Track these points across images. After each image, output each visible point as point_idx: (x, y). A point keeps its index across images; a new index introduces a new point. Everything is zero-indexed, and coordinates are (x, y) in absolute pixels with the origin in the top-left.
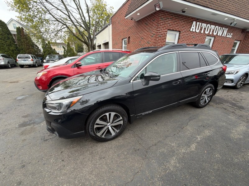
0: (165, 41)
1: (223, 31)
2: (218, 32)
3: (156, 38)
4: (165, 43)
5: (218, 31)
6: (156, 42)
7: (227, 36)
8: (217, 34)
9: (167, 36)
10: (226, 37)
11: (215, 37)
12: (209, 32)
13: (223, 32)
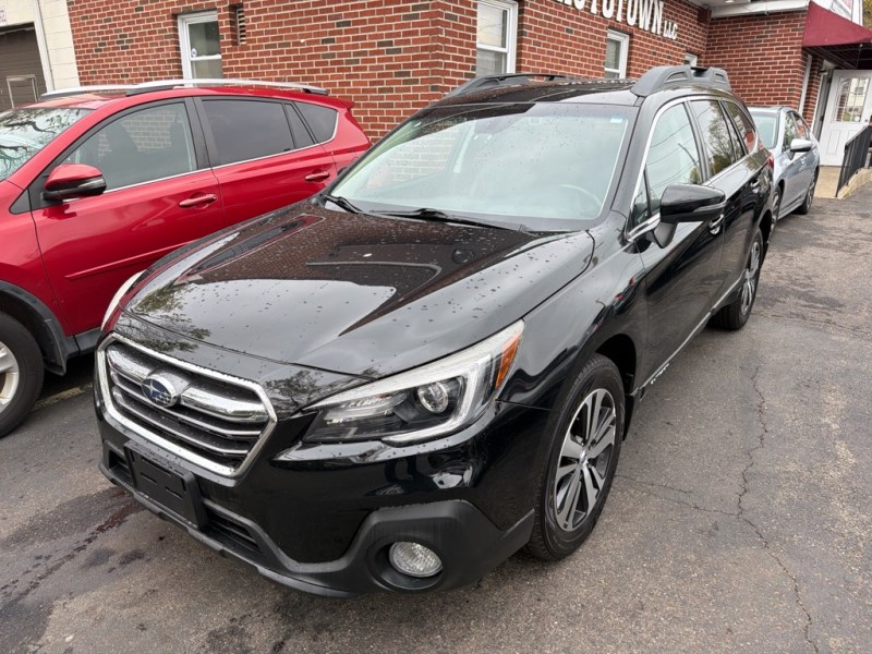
0: (474, 46)
1: (653, 11)
2: (638, 16)
3: (434, 23)
4: (474, 53)
5: (638, 10)
6: (437, 48)
7: (665, 35)
8: (637, 21)
9: (479, 18)
10: (662, 34)
11: (631, 35)
12: (615, 14)
13: (652, 16)
